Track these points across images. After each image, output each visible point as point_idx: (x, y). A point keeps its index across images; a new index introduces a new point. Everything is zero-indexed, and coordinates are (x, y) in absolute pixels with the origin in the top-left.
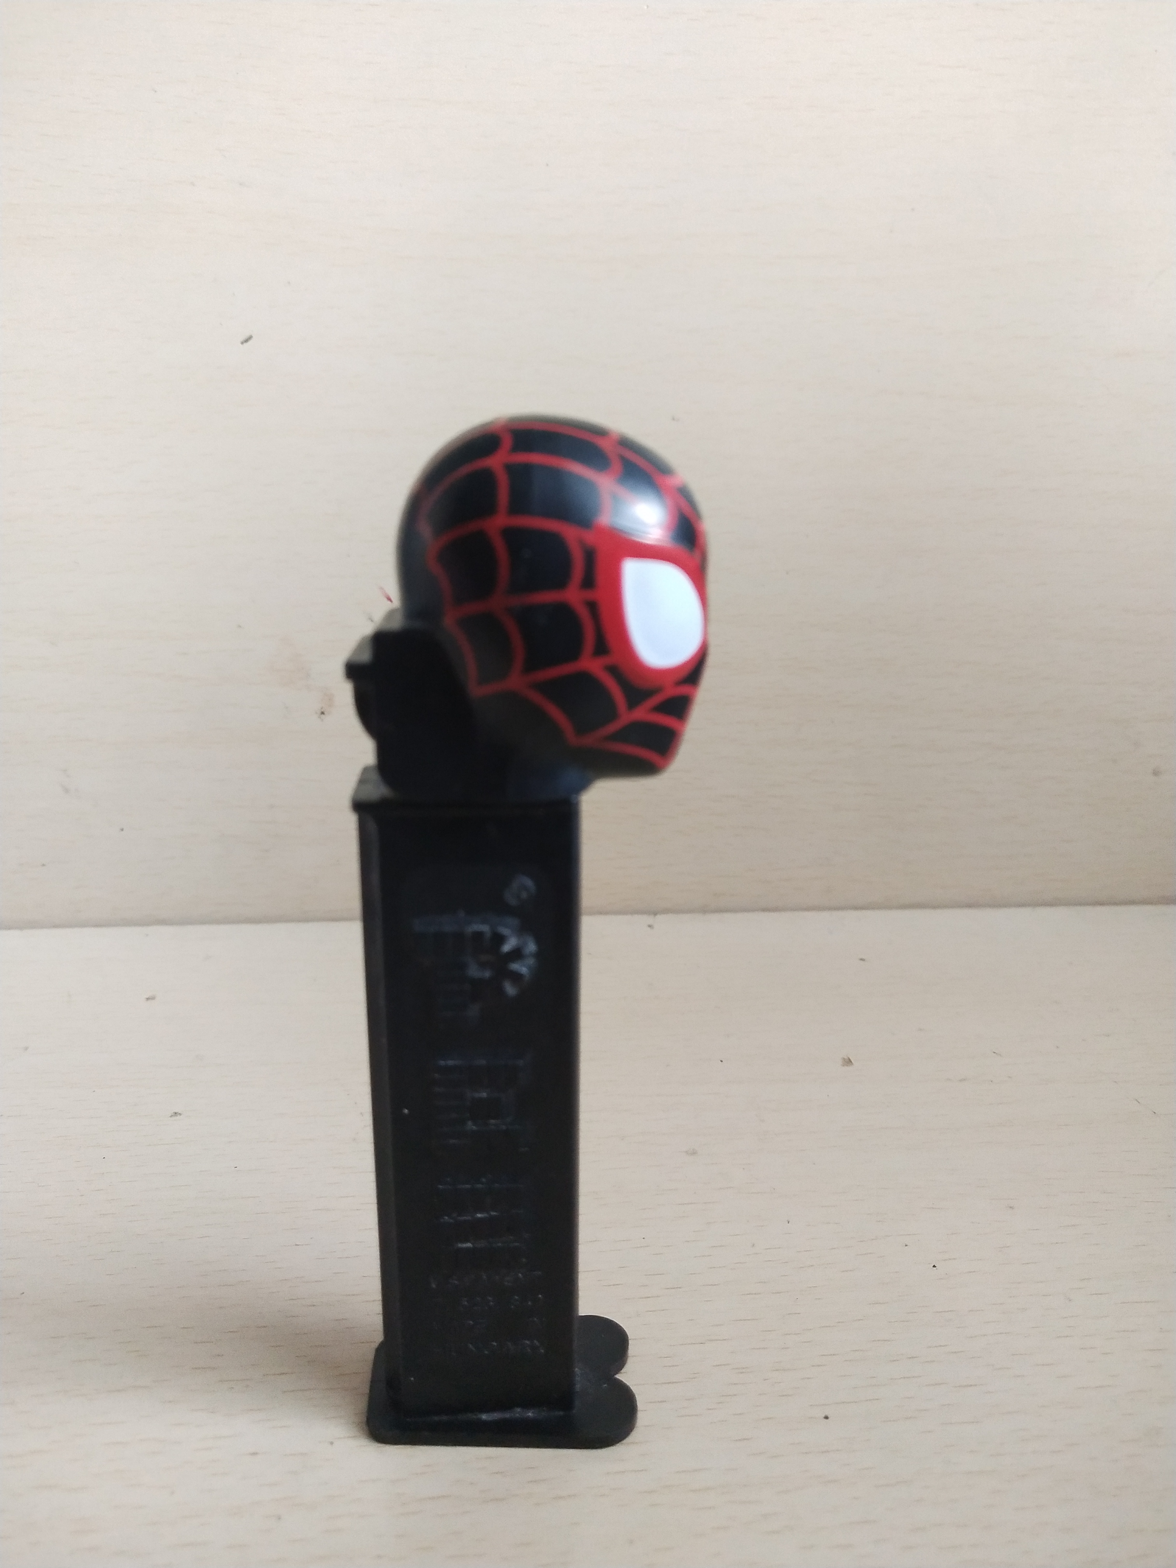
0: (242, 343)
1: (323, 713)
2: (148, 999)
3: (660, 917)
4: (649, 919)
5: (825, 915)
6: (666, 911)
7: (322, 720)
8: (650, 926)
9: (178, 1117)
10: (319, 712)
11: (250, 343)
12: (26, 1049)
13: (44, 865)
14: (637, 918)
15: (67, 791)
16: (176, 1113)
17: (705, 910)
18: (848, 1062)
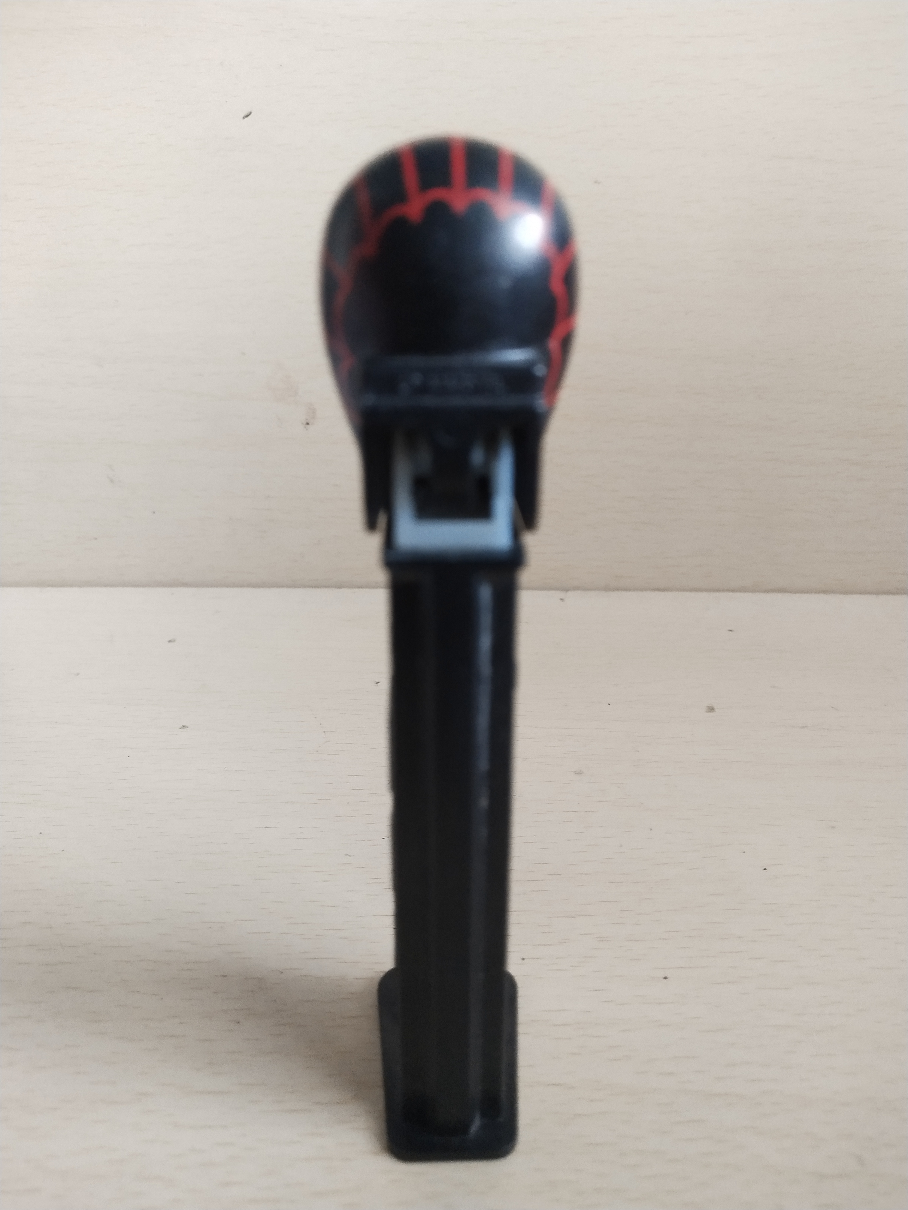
0: (244, 118)
1: (307, 424)
2: (170, 641)
3: (570, 593)
4: (560, 594)
5: (705, 595)
6: (576, 588)
7: (307, 430)
8: (562, 600)
9: (185, 729)
10: (305, 423)
11: (250, 116)
12: (78, 674)
13: (96, 539)
14: (552, 593)
15: (112, 481)
16: (184, 726)
17: (607, 589)
18: (711, 709)
